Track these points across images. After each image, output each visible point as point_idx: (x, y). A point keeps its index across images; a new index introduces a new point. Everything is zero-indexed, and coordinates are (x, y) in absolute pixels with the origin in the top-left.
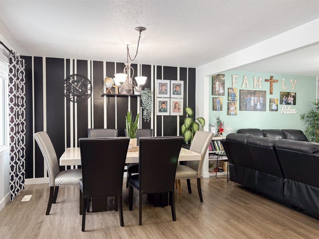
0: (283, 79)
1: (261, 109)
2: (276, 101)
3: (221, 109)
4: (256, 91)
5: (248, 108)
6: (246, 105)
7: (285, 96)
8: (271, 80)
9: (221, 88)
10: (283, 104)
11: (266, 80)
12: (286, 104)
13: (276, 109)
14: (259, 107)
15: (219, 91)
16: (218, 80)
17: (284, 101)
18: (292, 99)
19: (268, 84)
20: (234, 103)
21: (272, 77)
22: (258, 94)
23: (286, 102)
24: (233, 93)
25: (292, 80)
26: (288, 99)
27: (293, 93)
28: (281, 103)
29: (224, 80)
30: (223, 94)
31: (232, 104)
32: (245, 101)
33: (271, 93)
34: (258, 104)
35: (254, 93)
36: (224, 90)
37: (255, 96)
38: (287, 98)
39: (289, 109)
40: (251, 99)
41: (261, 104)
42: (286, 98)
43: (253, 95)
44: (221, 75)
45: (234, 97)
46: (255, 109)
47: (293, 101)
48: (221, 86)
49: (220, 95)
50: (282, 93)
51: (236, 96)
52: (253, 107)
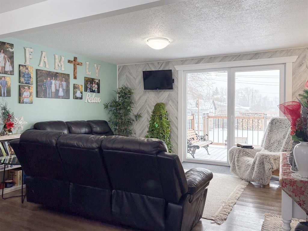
0: (88, 63)
1: (64, 96)
2: (80, 87)
3: (9, 94)
4: (57, 73)
5: (48, 94)
6: (46, 90)
7: (89, 83)
8: (75, 62)
9: (8, 64)
10: (88, 91)
11: (69, 61)
12: (91, 92)
13: (80, 97)
14: (61, 93)
15: (4, 67)
16: (2, 51)
17: (88, 89)
18: (96, 86)
19: (72, 65)
20: (29, 87)
21: (75, 59)
22: (61, 78)
23: (90, 89)
24: (27, 73)
25: (95, 65)
26: (92, 86)
27: (97, 80)
28: (86, 90)
29: (13, 53)
30: (12, 73)
31: (26, 88)
32: (43, 85)
33: (75, 78)
34: (61, 90)
35: (55, 75)
36: (13, 67)
37: (57, 80)
38: (91, 85)
39: (93, 97)
40: (51, 84)
41: (63, 89)
42: (90, 84)
43: (54, 78)
44: (8, 44)
45: (28, 78)
46: (56, 96)
47: (97, 88)
48: (8, 60)
49: (6, 73)
50: (87, 79)
51: (32, 77)
52: (54, 94)
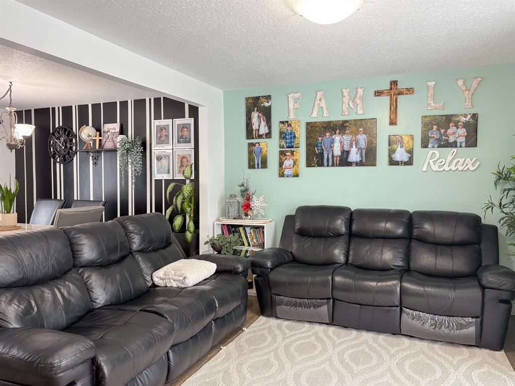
0: (432, 84)
1: (361, 161)
3: (264, 165)
4: (346, 121)
8: (394, 91)
9: (263, 123)
10: (430, 145)
11: (378, 93)
12: (440, 146)
13: (406, 159)
15: (258, 130)
16: (256, 109)
17: (431, 140)
18: (462, 131)
20: (292, 153)
21: (394, 83)
23: (439, 140)
24: (289, 131)
26: (446, 132)
27: (465, 116)
29: (270, 108)
30: (268, 135)
31: (288, 154)
34: (354, 150)
36: (270, 127)
37: (344, 133)
38: (442, 131)
39: (450, 158)
40: (333, 142)
41: (360, 149)
42: (438, 129)
43: (338, 131)
44: (263, 97)
45: (291, 139)
46: (344, 161)
47: (466, 137)
48: (263, 119)
52: (338, 158)
